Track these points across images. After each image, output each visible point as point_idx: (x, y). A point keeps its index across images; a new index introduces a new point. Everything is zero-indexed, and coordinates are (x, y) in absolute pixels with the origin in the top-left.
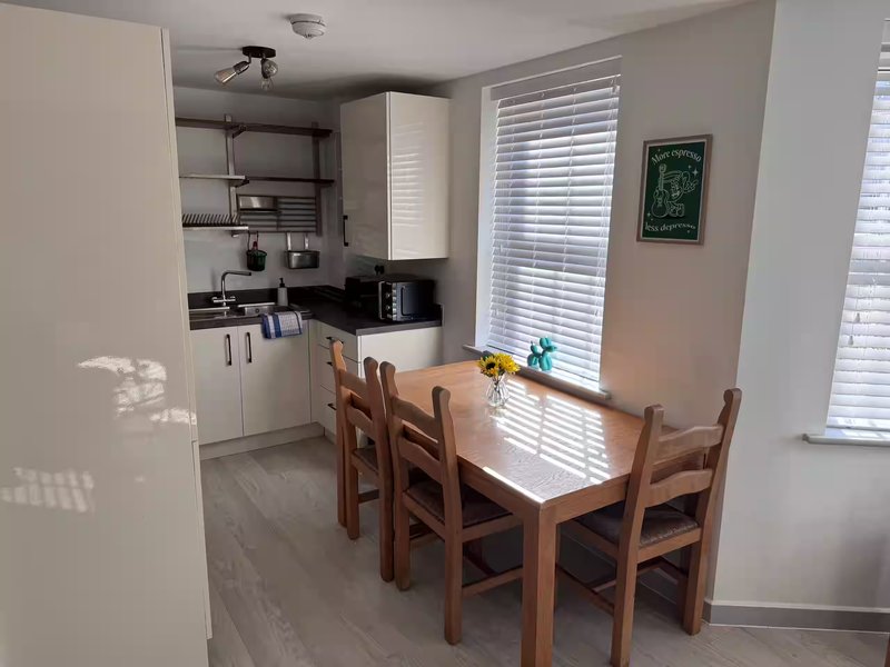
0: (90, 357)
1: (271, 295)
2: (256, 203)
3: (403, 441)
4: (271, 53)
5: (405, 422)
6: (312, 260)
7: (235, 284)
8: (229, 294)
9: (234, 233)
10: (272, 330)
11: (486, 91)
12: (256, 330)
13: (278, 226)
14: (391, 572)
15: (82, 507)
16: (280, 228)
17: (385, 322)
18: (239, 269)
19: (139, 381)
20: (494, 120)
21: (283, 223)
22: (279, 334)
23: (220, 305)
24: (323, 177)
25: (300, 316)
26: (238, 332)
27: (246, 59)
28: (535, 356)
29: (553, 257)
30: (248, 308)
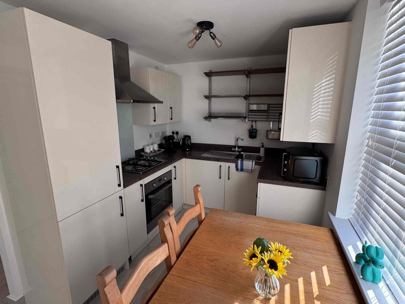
8: (239, 147)
10: (239, 167)
12: (233, 165)
13: (268, 118)
21: (270, 117)
22: (242, 170)
23: (234, 151)
25: (254, 163)
26: (225, 165)
30: (245, 154)
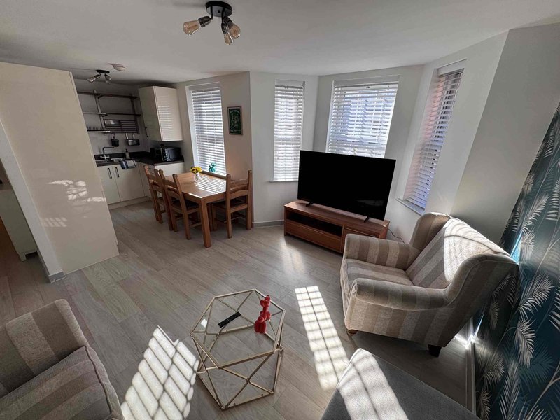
0: (53, 181)
1: (123, 155)
2: (112, 123)
3: (169, 191)
4: (108, 72)
5: (169, 186)
6: (137, 143)
7: (108, 151)
8: (107, 155)
9: (104, 133)
10: (125, 166)
11: (187, 87)
12: (119, 166)
14: (172, 228)
15: (65, 226)
16: (122, 131)
17: (164, 161)
18: (109, 146)
19: (76, 186)
20: (191, 97)
21: (124, 130)
22: (128, 167)
23: (104, 159)
24: (137, 113)
26: (112, 167)
27: (99, 74)
28: (211, 169)
29: (211, 139)
30: (115, 159)
